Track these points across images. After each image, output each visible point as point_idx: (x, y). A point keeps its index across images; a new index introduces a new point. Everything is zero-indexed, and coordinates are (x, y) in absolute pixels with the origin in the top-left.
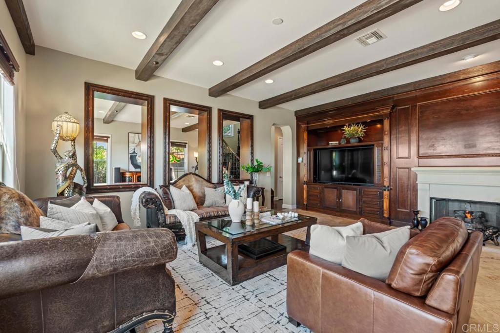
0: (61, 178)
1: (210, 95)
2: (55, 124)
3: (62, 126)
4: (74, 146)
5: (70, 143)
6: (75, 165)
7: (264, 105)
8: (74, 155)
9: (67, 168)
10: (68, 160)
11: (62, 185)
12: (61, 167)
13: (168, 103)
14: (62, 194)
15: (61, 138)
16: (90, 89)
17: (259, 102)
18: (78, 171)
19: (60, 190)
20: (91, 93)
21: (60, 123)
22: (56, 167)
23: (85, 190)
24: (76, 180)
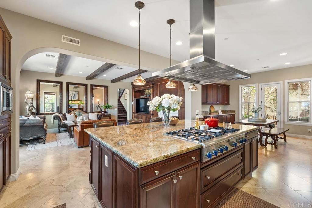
0: (28, 110)
1: (87, 79)
2: (26, 94)
3: (28, 95)
4: (32, 100)
5: (31, 100)
6: (32, 106)
7: (113, 81)
8: (32, 103)
9: (30, 107)
10: (30, 105)
11: (28, 112)
12: (27, 107)
13: (68, 84)
14: (28, 115)
15: (28, 98)
16: (38, 81)
17: (111, 80)
18: (34, 108)
19: (27, 114)
20: (39, 83)
21: (27, 94)
22: (26, 107)
23: (36, 114)
24: (33, 111)
